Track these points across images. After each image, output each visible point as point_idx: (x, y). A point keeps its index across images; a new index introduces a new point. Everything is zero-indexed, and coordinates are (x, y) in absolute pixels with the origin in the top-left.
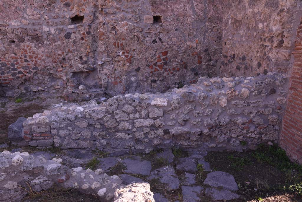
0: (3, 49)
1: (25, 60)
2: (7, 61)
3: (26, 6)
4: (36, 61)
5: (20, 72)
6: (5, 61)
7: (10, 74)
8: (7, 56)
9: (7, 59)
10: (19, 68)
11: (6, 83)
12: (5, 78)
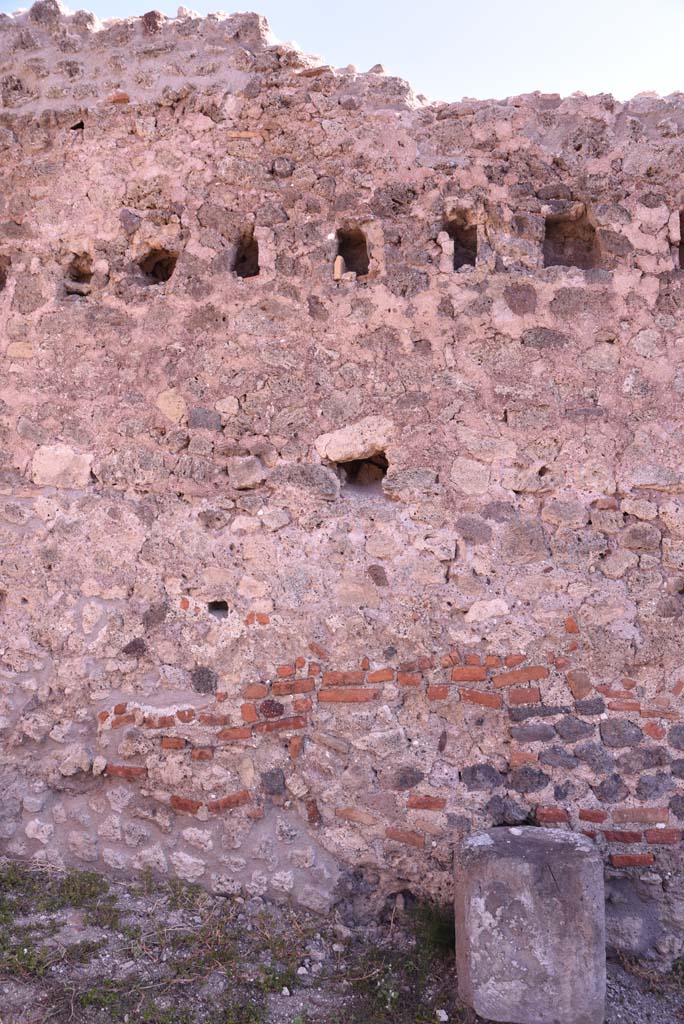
0: (630, 632)
2: (651, 714)
6: (636, 707)
7: (662, 801)
8: (648, 679)
9: (649, 695)
11: (631, 861)
12: (631, 827)
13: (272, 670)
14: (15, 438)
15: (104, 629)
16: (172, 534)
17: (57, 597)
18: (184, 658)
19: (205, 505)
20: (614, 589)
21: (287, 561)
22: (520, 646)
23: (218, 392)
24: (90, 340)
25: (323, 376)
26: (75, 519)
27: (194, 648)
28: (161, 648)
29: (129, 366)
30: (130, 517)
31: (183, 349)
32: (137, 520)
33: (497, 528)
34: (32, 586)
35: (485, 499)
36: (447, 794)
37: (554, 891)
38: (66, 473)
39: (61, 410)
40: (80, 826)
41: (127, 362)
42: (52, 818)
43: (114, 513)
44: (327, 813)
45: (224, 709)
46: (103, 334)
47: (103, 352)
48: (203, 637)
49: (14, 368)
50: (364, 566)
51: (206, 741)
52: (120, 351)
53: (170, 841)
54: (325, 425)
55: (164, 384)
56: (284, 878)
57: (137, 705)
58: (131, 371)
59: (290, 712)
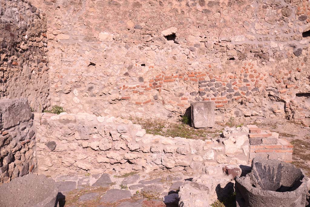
0: (220, 67)
1: (244, 80)
2: (223, 81)
3: (255, 20)
4: (257, 81)
5: (237, 94)
6: (221, 80)
7: (225, 96)
8: (223, 75)
9: (223, 78)
10: (236, 89)
11: (220, 106)
12: (220, 101)
13: (155, 77)
14: (94, 30)
15: (119, 71)
16: (133, 51)
17: (108, 65)
18: (137, 75)
19: (139, 45)
20: (218, 60)
21: (157, 56)
22: (201, 70)
23: (141, 21)
24: (110, 8)
25: (163, 18)
26: (110, 48)
27: (139, 73)
28: (131, 74)
29: (120, 15)
30: (123, 48)
31: (132, 12)
32: (125, 48)
33: (197, 49)
34: (102, 63)
35: (194, 43)
36: (188, 97)
37: (207, 107)
38: (107, 38)
39: (104, 24)
40: (116, 110)
41: (119, 14)
42: (110, 109)
43: (119, 47)
44: (166, 102)
45: (146, 84)
46: (113, 7)
47: (113, 11)
48: (141, 71)
49: (91, 14)
50: (172, 56)
51: (142, 91)
52: (118, 11)
53: (135, 111)
54: (163, 29)
55: (129, 19)
56: (158, 115)
57: (127, 85)
58: (120, 16)
59: (158, 84)
